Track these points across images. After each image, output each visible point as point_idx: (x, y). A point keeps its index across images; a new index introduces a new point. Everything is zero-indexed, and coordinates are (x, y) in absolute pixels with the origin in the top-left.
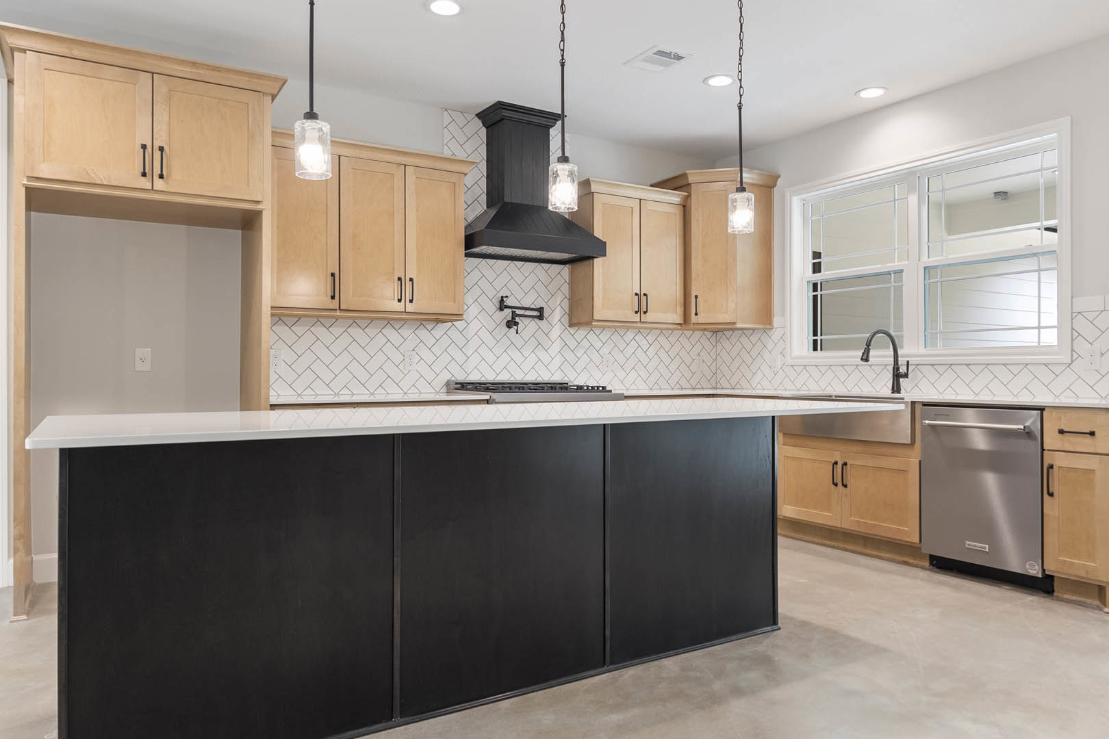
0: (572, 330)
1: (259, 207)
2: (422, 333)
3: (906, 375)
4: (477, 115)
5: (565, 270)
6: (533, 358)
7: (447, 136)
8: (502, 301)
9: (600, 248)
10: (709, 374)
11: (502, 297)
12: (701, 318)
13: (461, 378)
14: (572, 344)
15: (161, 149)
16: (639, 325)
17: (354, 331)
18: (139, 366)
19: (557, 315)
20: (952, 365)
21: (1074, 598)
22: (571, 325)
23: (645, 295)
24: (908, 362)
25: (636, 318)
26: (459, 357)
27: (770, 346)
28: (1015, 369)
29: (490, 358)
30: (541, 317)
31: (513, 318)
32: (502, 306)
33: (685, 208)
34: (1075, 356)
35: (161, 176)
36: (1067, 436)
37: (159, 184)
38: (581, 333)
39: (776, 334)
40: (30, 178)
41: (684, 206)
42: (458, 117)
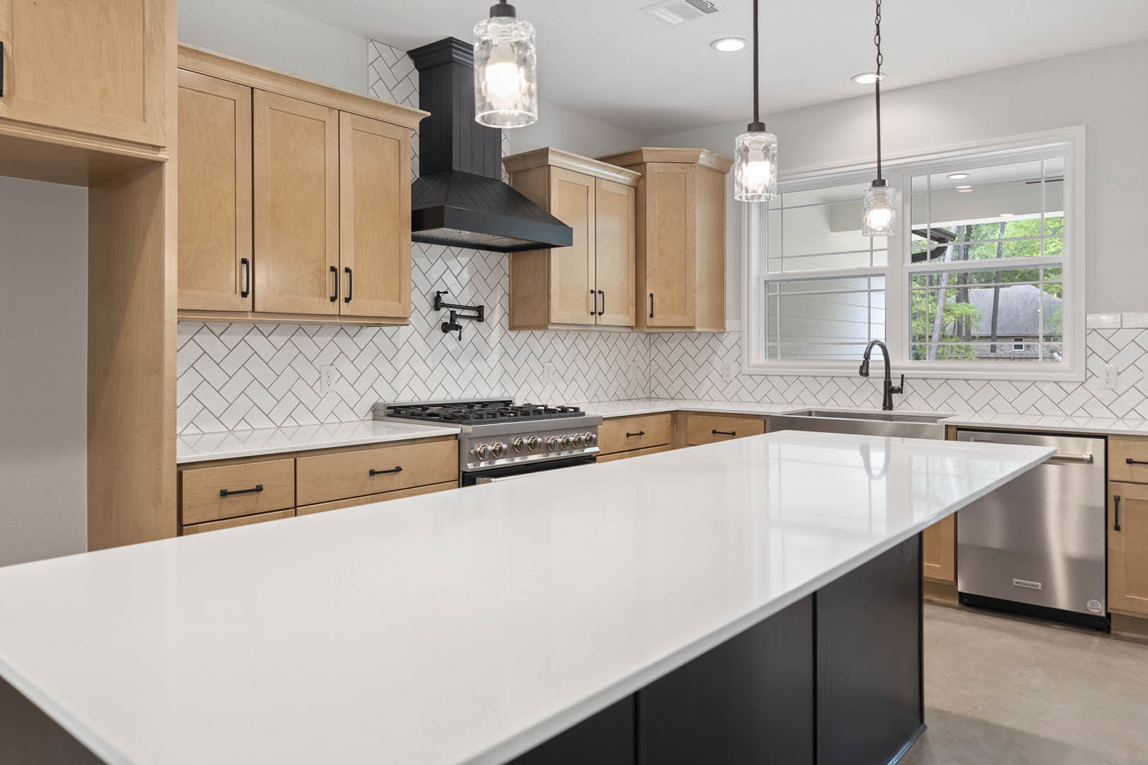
0: (512, 334)
1: (161, 155)
2: (343, 340)
3: (900, 390)
4: (409, 53)
5: (505, 259)
6: (470, 371)
7: (373, 77)
8: (438, 298)
9: (565, 236)
10: (643, 382)
11: (438, 292)
12: (657, 321)
13: (390, 399)
14: (513, 350)
16: (594, 328)
17: (255, 338)
19: (497, 314)
20: (947, 379)
21: (1134, 636)
22: (512, 328)
23: (600, 292)
24: (903, 376)
25: (591, 320)
26: (388, 371)
27: (721, 351)
28: (1022, 386)
29: (423, 370)
30: (480, 318)
31: (452, 320)
32: (438, 304)
33: (638, 193)
34: (1089, 374)
36: (1135, 467)
38: (521, 337)
39: (729, 339)
41: (636, 188)
42: (385, 51)
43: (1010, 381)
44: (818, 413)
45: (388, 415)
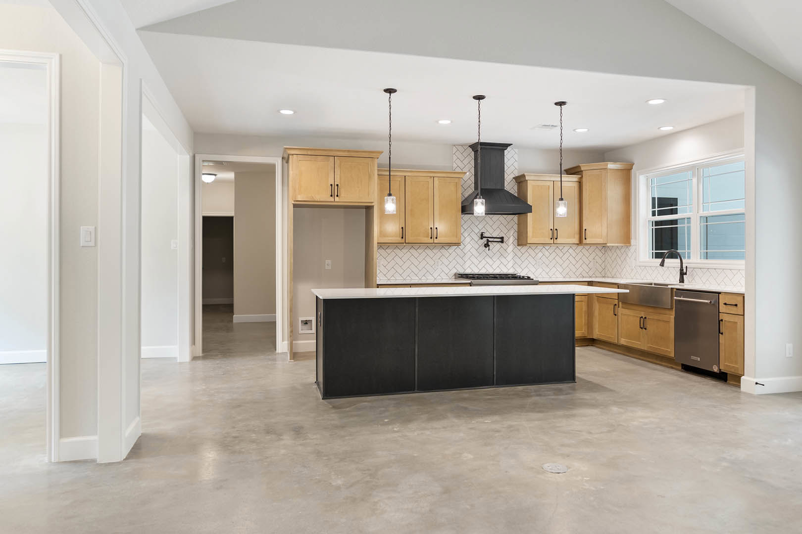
0: (519, 248)
1: (373, 204)
2: (443, 251)
3: (686, 274)
4: (469, 146)
5: (516, 217)
6: (498, 262)
7: (455, 158)
8: (482, 235)
9: (529, 209)
10: (600, 269)
11: (482, 233)
12: (588, 241)
13: (462, 271)
14: (519, 254)
15: (337, 185)
16: (553, 245)
17: (412, 251)
18: (327, 267)
19: (511, 239)
22: (519, 245)
23: (556, 230)
24: (686, 266)
25: (552, 241)
26: (460, 261)
27: (630, 255)
29: (475, 261)
30: (502, 242)
31: (488, 243)
32: (482, 237)
33: (580, 183)
35: (337, 196)
36: (727, 306)
37: (337, 199)
38: (524, 249)
39: (632, 249)
40: (294, 201)
41: (580, 182)
42: (460, 148)
43: (730, 270)
44: (655, 284)
45: (459, 277)
